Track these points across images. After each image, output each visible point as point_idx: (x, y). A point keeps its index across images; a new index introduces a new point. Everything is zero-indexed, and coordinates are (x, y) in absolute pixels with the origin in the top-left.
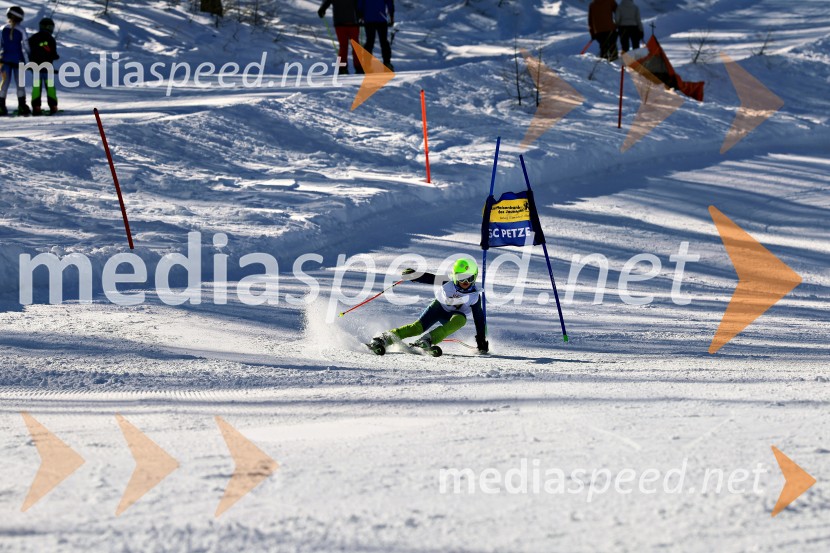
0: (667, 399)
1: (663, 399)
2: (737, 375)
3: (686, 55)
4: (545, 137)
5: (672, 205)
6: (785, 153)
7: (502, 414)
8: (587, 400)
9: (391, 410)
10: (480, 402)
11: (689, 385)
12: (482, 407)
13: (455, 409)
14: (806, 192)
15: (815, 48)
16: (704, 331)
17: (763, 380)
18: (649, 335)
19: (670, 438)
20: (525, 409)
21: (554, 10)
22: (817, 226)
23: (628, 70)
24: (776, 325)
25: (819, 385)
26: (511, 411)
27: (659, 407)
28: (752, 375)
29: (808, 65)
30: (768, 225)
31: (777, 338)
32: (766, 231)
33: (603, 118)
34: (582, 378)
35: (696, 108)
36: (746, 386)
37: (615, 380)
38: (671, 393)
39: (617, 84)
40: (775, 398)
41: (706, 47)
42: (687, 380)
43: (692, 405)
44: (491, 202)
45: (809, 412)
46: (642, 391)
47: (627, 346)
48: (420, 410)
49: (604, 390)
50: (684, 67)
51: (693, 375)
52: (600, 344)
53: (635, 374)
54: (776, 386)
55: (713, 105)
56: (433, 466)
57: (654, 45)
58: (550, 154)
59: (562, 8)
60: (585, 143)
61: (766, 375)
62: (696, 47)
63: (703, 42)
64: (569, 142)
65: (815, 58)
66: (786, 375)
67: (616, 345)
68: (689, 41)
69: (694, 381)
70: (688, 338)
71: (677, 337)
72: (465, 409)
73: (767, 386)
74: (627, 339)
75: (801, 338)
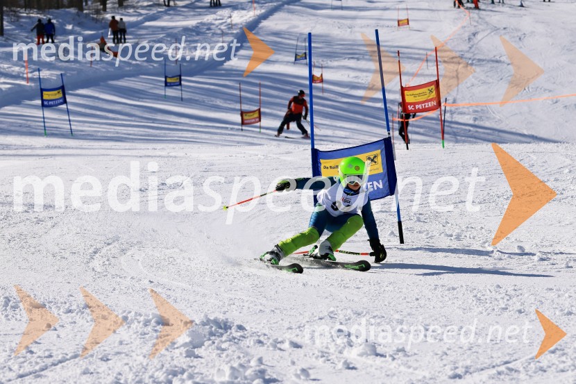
0: (104, 155)
1: (102, 155)
2: (127, 147)
4: (66, 69)
5: (108, 92)
6: (144, 75)
7: (50, 159)
8: (77, 155)
9: (13, 158)
10: (43, 156)
11: (112, 151)
13: (34, 158)
14: (152, 88)
15: (155, 42)
16: (118, 133)
17: (136, 149)
18: (99, 134)
19: (104, 167)
20: (57, 158)
21: (70, 27)
22: (155, 99)
25: (153, 150)
26: (52, 159)
27: (101, 158)
28: (132, 147)
30: (139, 99)
31: (141, 135)
32: (138, 101)
33: (86, 63)
34: (77, 148)
36: (130, 151)
37: (88, 149)
38: (105, 153)
40: (139, 155)
42: (111, 149)
43: (112, 157)
44: (42, 90)
45: (150, 159)
46: (96, 152)
47: (92, 138)
48: (22, 158)
49: (83, 152)
51: (113, 147)
52: (83, 137)
53: (94, 147)
54: (140, 151)
58: (68, 75)
59: (73, 27)
60: (80, 71)
61: (137, 147)
64: (74, 71)
66: (143, 147)
67: (88, 137)
69: (113, 149)
70: (112, 135)
71: (109, 135)
72: (37, 158)
73: (137, 151)
74: (92, 136)
75: (149, 136)
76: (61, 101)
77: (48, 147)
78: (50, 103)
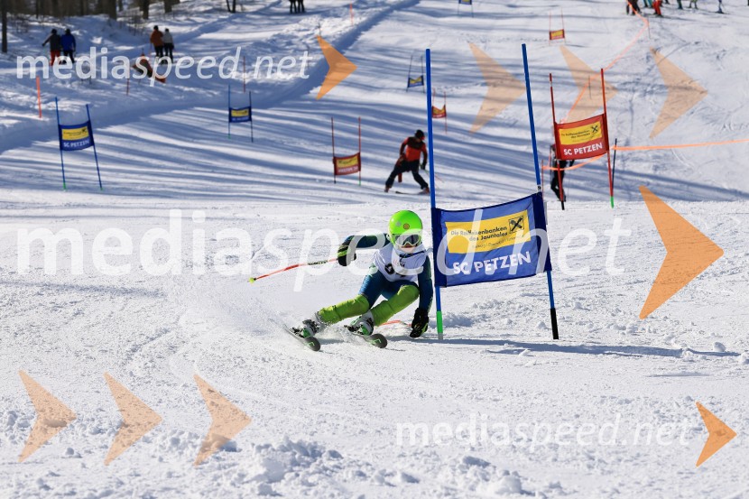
0: (145, 216)
1: (143, 216)
2: (177, 206)
4: (93, 98)
5: (151, 129)
6: (201, 106)
7: (71, 222)
8: (109, 216)
9: (20, 220)
10: (61, 217)
12: (61, 220)
13: (50, 220)
14: (210, 125)
16: (164, 186)
17: (189, 208)
18: (139, 188)
20: (81, 220)
22: (215, 140)
24: (196, 184)
25: (213, 210)
26: (75, 221)
27: (142, 220)
30: (193, 139)
31: (196, 190)
32: (192, 142)
33: (120, 90)
34: (108, 207)
37: (123, 208)
38: (147, 214)
42: (155, 208)
43: (156, 219)
44: (60, 127)
46: (135, 212)
47: (129, 193)
48: (32, 221)
49: (117, 212)
51: (157, 206)
52: (117, 192)
53: (132, 205)
55: (170, 85)
58: (96, 106)
59: (102, 40)
60: (112, 101)
61: (190, 206)
64: (104, 100)
66: (199, 206)
67: (124, 192)
69: (158, 208)
70: (156, 189)
71: (152, 189)
72: (54, 220)
74: (128, 190)
75: (207, 190)
76: (87, 142)
77: (68, 206)
78: (72, 144)
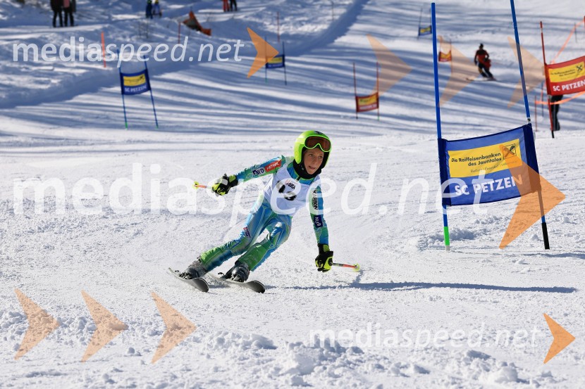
0: (195, 150)
2: (222, 140)
3: (204, 19)
7: (132, 156)
8: (164, 150)
9: (89, 155)
10: (123, 151)
11: (204, 145)
12: (123, 154)
13: (113, 154)
15: (253, 16)
16: (211, 124)
17: (232, 142)
19: (195, 164)
20: (140, 154)
22: (254, 83)
23: (182, 24)
24: (237, 121)
25: (253, 144)
26: (135, 155)
27: (191, 153)
28: (228, 140)
29: (251, 23)
30: (237, 83)
33: (172, 43)
34: (163, 142)
35: (209, 39)
36: (226, 144)
37: (176, 143)
38: (196, 148)
39: (177, 29)
40: (236, 149)
41: (211, 16)
43: (205, 152)
44: (122, 75)
45: (248, 154)
46: (186, 146)
47: (181, 130)
48: (99, 155)
49: (171, 146)
50: (204, 23)
51: (205, 141)
52: (171, 129)
53: (184, 141)
54: (236, 144)
55: (215, 38)
56: (104, 176)
57: (192, 14)
62: (208, 15)
63: (210, 13)
65: (253, 20)
66: (240, 140)
67: (177, 129)
68: (205, 13)
70: (205, 126)
71: (201, 126)
72: (117, 154)
73: (233, 144)
74: (181, 127)
75: (247, 126)
76: (145, 87)
78: (132, 90)
